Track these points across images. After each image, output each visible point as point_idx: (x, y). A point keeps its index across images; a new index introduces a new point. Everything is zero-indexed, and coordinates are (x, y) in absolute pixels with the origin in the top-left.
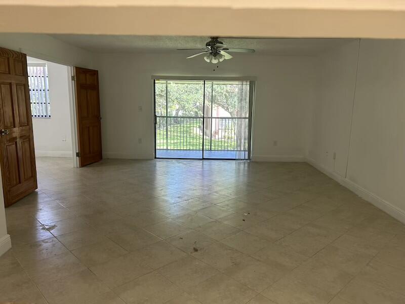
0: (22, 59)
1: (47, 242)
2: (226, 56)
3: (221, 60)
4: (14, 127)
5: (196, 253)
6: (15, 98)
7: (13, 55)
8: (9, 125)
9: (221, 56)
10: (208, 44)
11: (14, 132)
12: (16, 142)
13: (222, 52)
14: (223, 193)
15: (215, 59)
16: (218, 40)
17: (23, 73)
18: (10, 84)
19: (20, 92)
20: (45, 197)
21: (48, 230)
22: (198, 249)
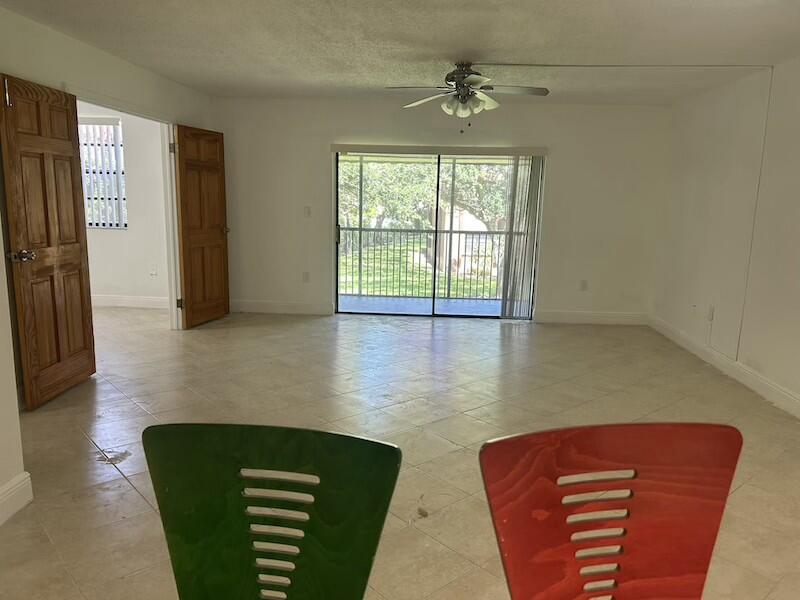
0: (66, 106)
1: (108, 489)
2: (486, 102)
3: (477, 111)
4: (49, 245)
5: (423, 521)
6: (51, 186)
7: (48, 96)
8: (38, 241)
9: (478, 102)
10: (449, 78)
11: (48, 256)
12: (52, 278)
13: (479, 95)
14: (478, 389)
15: (464, 108)
16: (472, 68)
17: (69, 136)
18: (43, 154)
19: (61, 175)
20: (110, 391)
21: (112, 461)
22: (429, 512)
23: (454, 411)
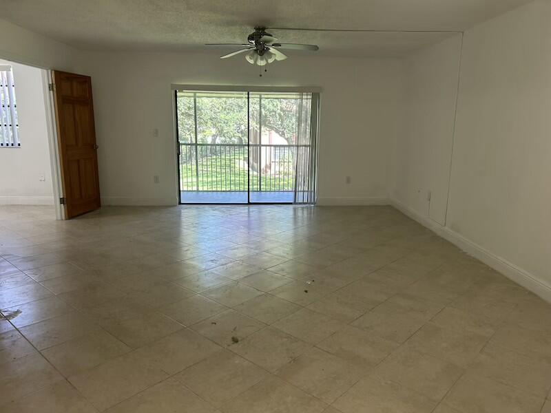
2: (277, 55)
3: (270, 61)
5: (236, 345)
9: (271, 55)
10: (251, 38)
13: (272, 50)
14: (277, 252)
15: (262, 59)
16: (266, 31)
21: (7, 318)
22: (239, 339)
23: (260, 268)
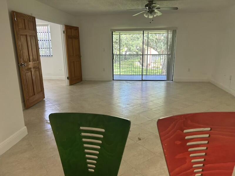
0: (32, 20)
2: (158, 13)
3: (155, 16)
4: (30, 62)
5: (140, 141)
6: (29, 44)
7: (27, 17)
8: (27, 60)
9: (155, 13)
10: (146, 6)
11: (30, 65)
12: (31, 71)
13: (156, 11)
14: (156, 102)
15: (151, 15)
16: (154, 2)
17: (34, 29)
18: (26, 35)
19: (32, 41)
20: (49, 103)
21: (49, 123)
22: (141, 139)
23: (149, 109)
